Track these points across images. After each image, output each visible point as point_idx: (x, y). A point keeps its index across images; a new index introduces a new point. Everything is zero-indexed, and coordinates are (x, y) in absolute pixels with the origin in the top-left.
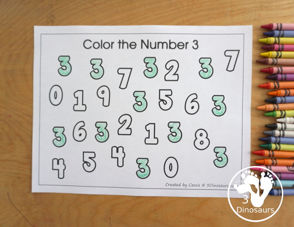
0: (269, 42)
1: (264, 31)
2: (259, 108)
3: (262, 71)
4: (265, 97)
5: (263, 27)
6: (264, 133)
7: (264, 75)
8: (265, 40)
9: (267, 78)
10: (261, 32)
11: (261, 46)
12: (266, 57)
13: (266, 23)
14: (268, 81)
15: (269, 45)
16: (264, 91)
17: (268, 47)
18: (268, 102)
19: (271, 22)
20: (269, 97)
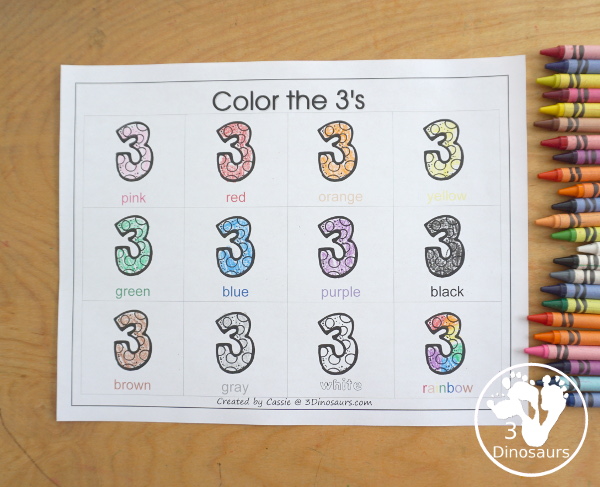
0: (557, 85)
1: (546, 61)
2: (539, 221)
3: (545, 145)
4: (553, 200)
5: (545, 53)
6: (551, 277)
7: (550, 153)
8: (548, 79)
9: (556, 160)
10: (540, 63)
11: (541, 92)
12: (553, 116)
13: (550, 44)
14: (557, 166)
15: (558, 89)
16: (551, 187)
17: (555, 95)
18: (558, 209)
19: (560, 43)
20: (560, 200)
